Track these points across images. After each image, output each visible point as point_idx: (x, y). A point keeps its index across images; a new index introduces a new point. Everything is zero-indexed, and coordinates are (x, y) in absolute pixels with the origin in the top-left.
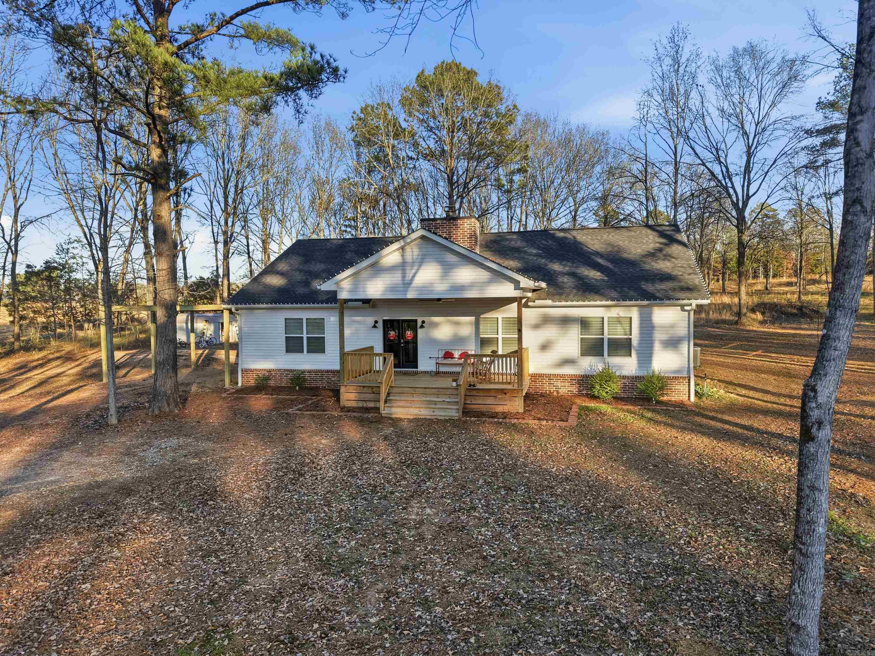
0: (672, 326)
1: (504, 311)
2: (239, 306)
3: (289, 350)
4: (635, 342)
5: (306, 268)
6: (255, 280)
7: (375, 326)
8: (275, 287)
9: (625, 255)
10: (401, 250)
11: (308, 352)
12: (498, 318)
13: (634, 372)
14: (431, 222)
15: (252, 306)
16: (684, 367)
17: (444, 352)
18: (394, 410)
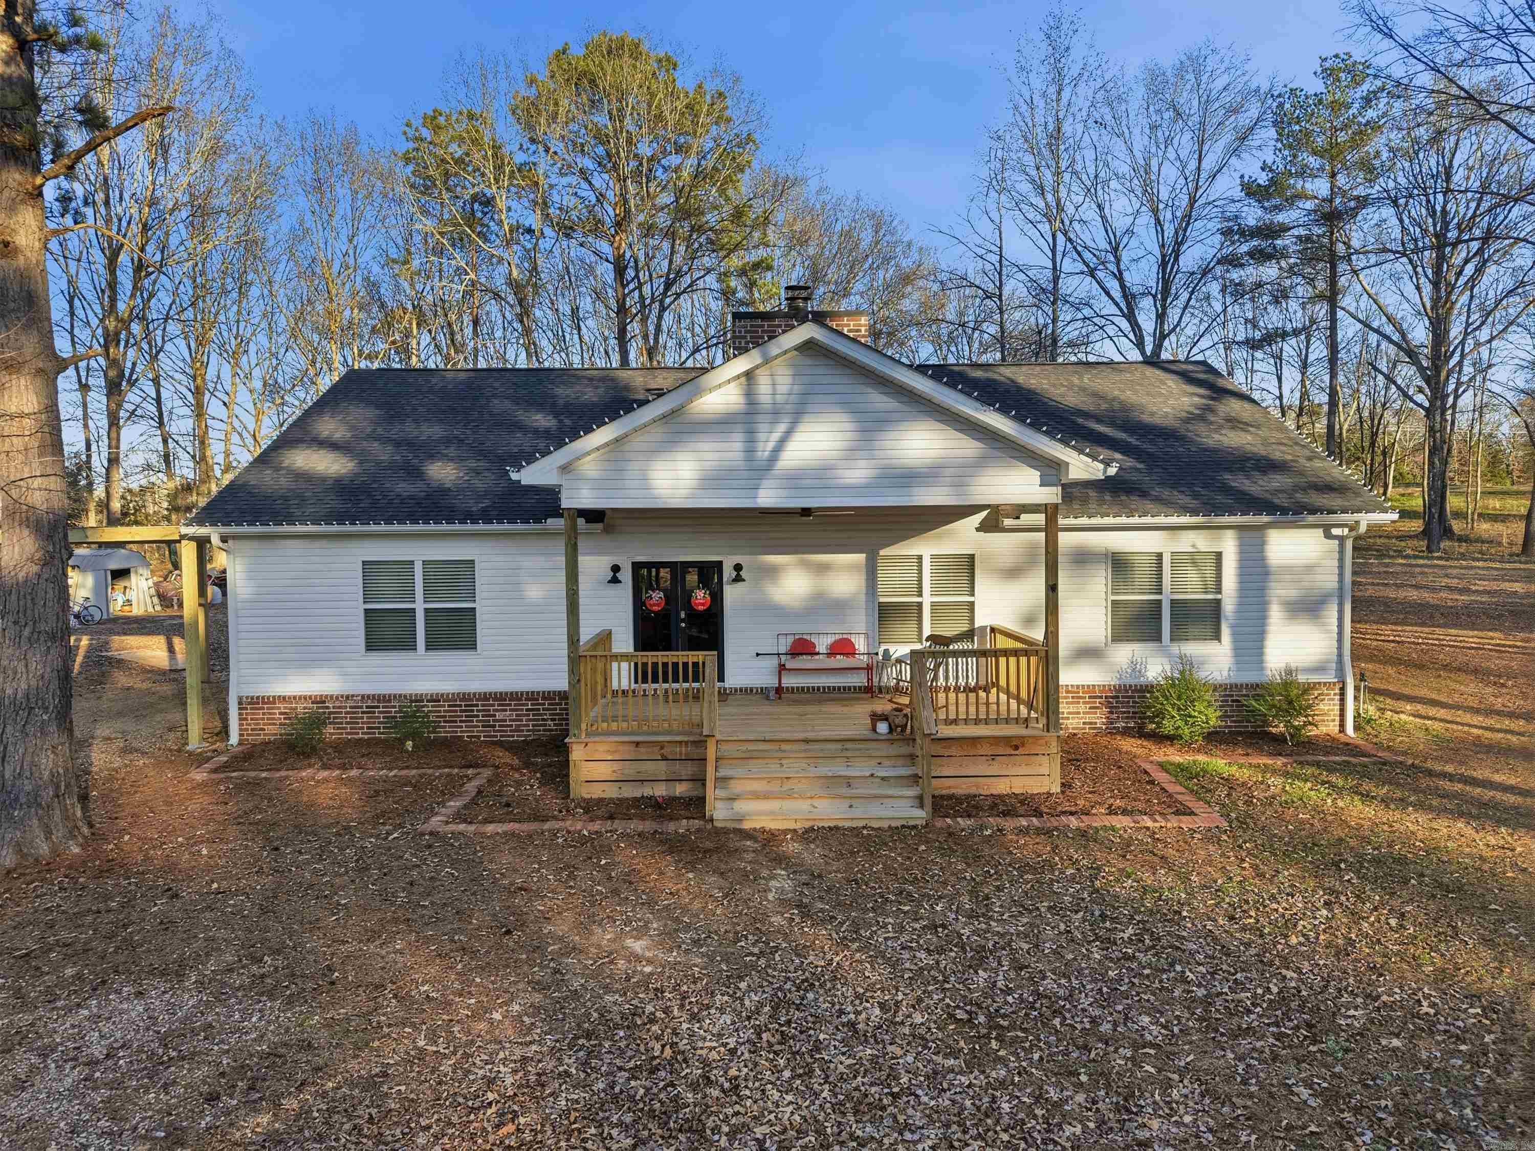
0: (1309, 569)
1: (940, 537)
2: (233, 529)
3: (373, 644)
4: (1229, 605)
5: (396, 431)
6: (263, 460)
7: (615, 580)
8: (323, 479)
9: (1146, 418)
10: (743, 379)
11: (428, 648)
12: (920, 558)
13: (1225, 673)
14: (759, 322)
15: (272, 529)
16: (1328, 661)
17: (790, 640)
18: (742, 806)
